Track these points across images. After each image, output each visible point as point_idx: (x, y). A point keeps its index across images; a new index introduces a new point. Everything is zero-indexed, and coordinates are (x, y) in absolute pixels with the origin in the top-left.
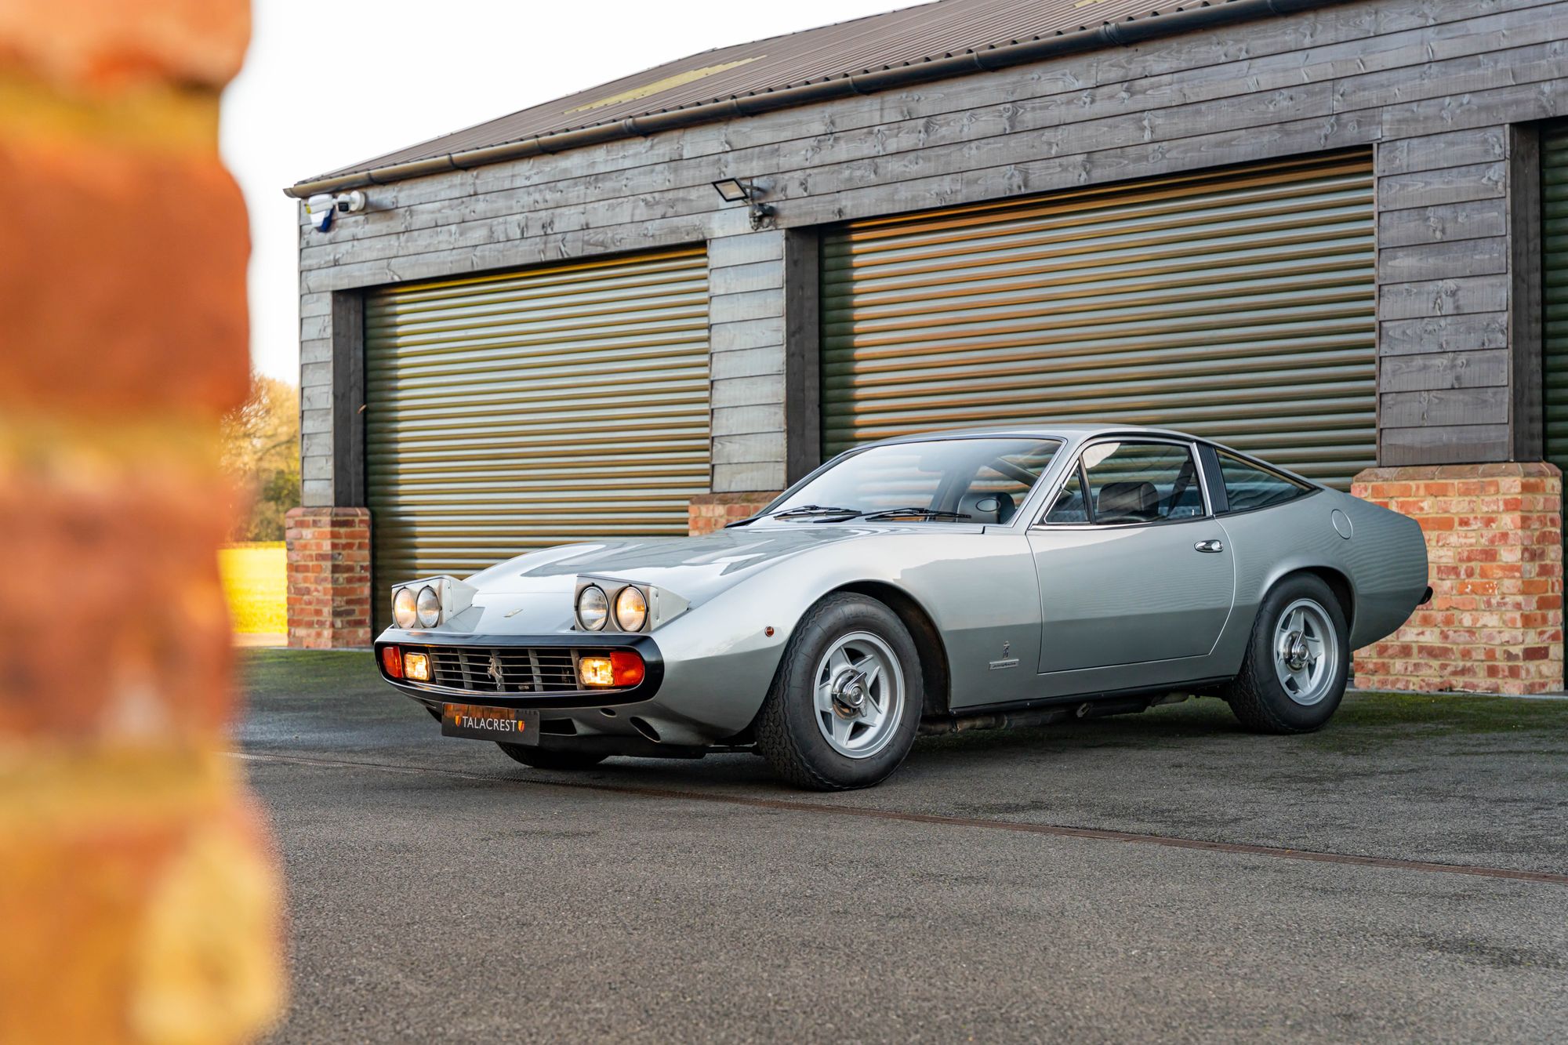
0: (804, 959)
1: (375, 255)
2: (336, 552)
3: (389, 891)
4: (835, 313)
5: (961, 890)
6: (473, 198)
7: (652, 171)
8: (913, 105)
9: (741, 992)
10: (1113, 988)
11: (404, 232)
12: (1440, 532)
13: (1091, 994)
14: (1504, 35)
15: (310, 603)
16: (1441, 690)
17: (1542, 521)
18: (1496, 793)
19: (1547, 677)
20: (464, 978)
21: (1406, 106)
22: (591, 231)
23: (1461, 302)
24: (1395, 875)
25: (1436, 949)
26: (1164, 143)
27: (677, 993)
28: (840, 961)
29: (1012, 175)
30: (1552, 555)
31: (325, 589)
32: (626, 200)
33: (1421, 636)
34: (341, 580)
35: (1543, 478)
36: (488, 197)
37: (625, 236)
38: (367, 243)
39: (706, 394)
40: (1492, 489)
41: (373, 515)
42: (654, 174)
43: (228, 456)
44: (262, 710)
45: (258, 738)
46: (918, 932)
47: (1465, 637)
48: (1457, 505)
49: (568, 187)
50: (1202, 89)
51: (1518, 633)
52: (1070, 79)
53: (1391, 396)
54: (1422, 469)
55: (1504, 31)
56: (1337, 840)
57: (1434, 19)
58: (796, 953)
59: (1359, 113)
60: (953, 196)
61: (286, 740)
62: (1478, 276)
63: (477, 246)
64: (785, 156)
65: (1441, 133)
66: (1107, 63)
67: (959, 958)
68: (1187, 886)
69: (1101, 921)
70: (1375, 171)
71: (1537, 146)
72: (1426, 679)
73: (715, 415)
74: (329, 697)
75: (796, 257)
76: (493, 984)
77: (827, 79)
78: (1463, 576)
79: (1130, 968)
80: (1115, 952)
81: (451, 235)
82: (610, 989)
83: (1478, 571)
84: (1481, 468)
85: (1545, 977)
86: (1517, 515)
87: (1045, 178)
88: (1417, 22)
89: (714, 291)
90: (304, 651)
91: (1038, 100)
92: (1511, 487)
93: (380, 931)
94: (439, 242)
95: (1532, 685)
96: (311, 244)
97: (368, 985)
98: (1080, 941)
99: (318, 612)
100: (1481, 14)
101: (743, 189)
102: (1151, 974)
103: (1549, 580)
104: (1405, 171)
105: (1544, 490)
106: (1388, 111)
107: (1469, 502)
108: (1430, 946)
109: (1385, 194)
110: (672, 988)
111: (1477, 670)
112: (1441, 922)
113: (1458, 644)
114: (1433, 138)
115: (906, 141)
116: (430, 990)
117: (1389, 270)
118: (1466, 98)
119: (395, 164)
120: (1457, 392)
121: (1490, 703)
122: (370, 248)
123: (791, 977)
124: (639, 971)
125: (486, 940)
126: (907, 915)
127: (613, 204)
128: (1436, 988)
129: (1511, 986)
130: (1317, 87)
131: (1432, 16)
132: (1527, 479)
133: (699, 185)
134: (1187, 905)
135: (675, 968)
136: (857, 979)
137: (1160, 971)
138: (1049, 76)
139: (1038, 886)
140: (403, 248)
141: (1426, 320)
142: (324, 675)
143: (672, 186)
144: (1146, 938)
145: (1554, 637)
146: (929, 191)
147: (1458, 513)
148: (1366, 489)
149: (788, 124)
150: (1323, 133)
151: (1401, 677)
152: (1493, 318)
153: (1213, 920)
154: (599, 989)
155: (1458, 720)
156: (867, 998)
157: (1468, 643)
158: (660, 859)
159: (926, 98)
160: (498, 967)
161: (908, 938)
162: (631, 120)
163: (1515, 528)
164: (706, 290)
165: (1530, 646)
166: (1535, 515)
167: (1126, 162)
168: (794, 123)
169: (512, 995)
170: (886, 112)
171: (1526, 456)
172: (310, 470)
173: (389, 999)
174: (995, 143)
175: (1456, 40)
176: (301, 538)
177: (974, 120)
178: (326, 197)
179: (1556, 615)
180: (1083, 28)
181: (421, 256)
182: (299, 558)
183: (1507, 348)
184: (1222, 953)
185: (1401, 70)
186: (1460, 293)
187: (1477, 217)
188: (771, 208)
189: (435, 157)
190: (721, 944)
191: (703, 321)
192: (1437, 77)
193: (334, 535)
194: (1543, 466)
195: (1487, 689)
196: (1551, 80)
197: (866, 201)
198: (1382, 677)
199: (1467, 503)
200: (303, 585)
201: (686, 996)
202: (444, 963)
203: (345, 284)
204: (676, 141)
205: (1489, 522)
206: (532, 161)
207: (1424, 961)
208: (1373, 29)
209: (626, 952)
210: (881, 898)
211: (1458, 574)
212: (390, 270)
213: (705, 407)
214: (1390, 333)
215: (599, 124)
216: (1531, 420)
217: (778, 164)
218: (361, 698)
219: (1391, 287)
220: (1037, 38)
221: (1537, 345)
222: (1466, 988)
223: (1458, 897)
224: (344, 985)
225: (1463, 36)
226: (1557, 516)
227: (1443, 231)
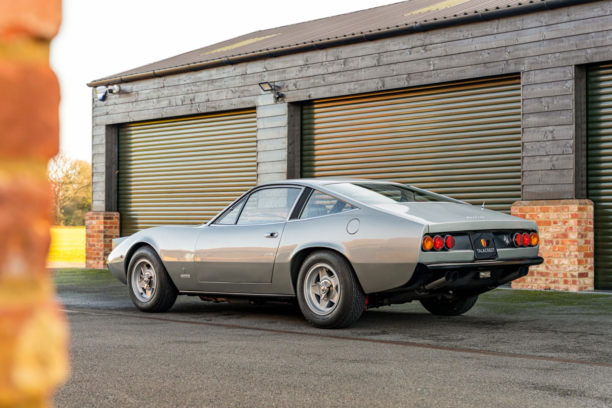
0: (288, 391)
1: (123, 111)
2: (105, 230)
3: (124, 363)
4: (307, 136)
5: (352, 365)
6: (163, 88)
7: (235, 79)
8: (339, 54)
9: (262, 403)
10: (409, 403)
11: (135, 102)
12: (546, 226)
13: (401, 405)
14: (572, 30)
15: (95, 250)
16: (545, 289)
17: (586, 223)
18: (565, 329)
19: (587, 284)
20: (152, 397)
21: (534, 57)
22: (210, 102)
23: (555, 135)
24: (524, 361)
25: (538, 389)
26: (438, 71)
27: (237, 403)
28: (302, 392)
29: (378, 83)
30: (590, 236)
31: (101, 245)
32: (224, 90)
33: (538, 268)
34: (107, 241)
35: (586, 205)
36: (169, 88)
37: (224, 105)
38: (120, 106)
39: (255, 168)
40: (566, 210)
41: (121, 215)
42: (235, 80)
43: (62, 191)
44: (74, 293)
45: (73, 303)
46: (334, 381)
47: (555, 268)
48: (553, 216)
49: (201, 85)
50: (454, 49)
51: (576, 267)
52: (401, 44)
53: (527, 172)
54: (539, 201)
55: (573, 29)
56: (502, 347)
57: (545, 23)
58: (285, 389)
59: (515, 60)
60: (354, 91)
61: (84, 305)
62: (561, 125)
63: (164, 108)
64: (288, 74)
65: (548, 68)
66: (416, 38)
67: (349, 391)
68: (441, 364)
69: (406, 378)
70: (521, 83)
71: (585, 74)
72: (540, 285)
73: (259, 177)
74: (102, 288)
75: (291, 114)
76: (164, 400)
77: (305, 43)
78: (555, 244)
79: (417, 395)
80: (411, 389)
81: (154, 103)
82: (210, 402)
83: (560, 242)
84: (562, 201)
85: (580, 400)
86: (576, 220)
87: (391, 84)
88: (538, 24)
89: (259, 127)
90: (92, 269)
91: (388, 53)
92: (574, 209)
93: (119, 379)
94: (149, 106)
95: (581, 288)
96: (97, 106)
97: (114, 399)
98: (398, 385)
99: (98, 254)
100: (563, 21)
101: (271, 87)
102: (425, 398)
103: (589, 246)
104: (533, 83)
105: (587, 210)
106: (527, 59)
107: (557, 215)
108: (535, 388)
109: (525, 92)
110: (235, 402)
111: (560, 282)
112: (540, 379)
113: (552, 271)
114: (545, 70)
115: (336, 68)
116: (138, 402)
117: (527, 123)
118: (557, 55)
119: (132, 74)
120: (553, 171)
121: (565, 294)
122: (121, 108)
123: (282, 398)
124: (222, 395)
125: (162, 383)
126: (330, 374)
127: (219, 91)
128: (536, 404)
129: (566, 404)
130: (499, 49)
131: (544, 22)
132: (580, 206)
133: (254, 85)
134: (441, 371)
135: (236, 394)
136: (308, 399)
137: (428, 397)
138: (393, 43)
139: (382, 364)
140: (134, 108)
141: (541, 142)
142: (100, 279)
143: (243, 85)
144: (424, 384)
145: (590, 269)
146: (345, 88)
147: (553, 219)
148: (517, 209)
149: (289, 61)
150: (501, 67)
151: (530, 284)
152: (567, 142)
153: (450, 377)
154: (206, 401)
155: (552, 301)
156: (312, 406)
157: (557, 271)
158: (232, 352)
159: (344, 51)
160: (166, 393)
161: (330, 383)
162: (226, 58)
163: (575, 225)
164: (256, 126)
165: (580, 272)
166: (583, 220)
167: (423, 78)
168: (292, 60)
169: (171, 404)
170: (328, 57)
171: (580, 197)
172: (96, 197)
173: (122, 405)
174: (372, 69)
175: (554, 32)
176: (92, 224)
177: (363, 60)
178: (104, 87)
179: (591, 260)
180: (407, 24)
181: (142, 111)
182: (90, 232)
183: (573, 154)
184: (454, 390)
185: (532, 43)
186: (554, 132)
187: (561, 102)
188: (282, 94)
189: (148, 72)
190: (256, 385)
191: (254, 139)
192: (546, 46)
193: (105, 223)
194: (587, 201)
195: (564, 289)
196: (591, 48)
197: (320, 92)
198: (522, 284)
199: (556, 215)
200: (92, 243)
201: (240, 404)
202: (144, 391)
203: (110, 122)
204: (244, 67)
205: (565, 222)
206: (186, 74)
207: (533, 394)
208: (521, 27)
209: (217, 388)
210: (320, 368)
211: (552, 243)
212: (129, 117)
213: (255, 173)
214: (527, 147)
215: (213, 60)
216: (582, 182)
217: (285, 77)
218: (114, 288)
219: (527, 129)
220: (388, 28)
221: (585, 153)
222: (548, 404)
223: (548, 370)
224: (104, 399)
225: (557, 30)
226: (592, 221)
227: (548, 107)
